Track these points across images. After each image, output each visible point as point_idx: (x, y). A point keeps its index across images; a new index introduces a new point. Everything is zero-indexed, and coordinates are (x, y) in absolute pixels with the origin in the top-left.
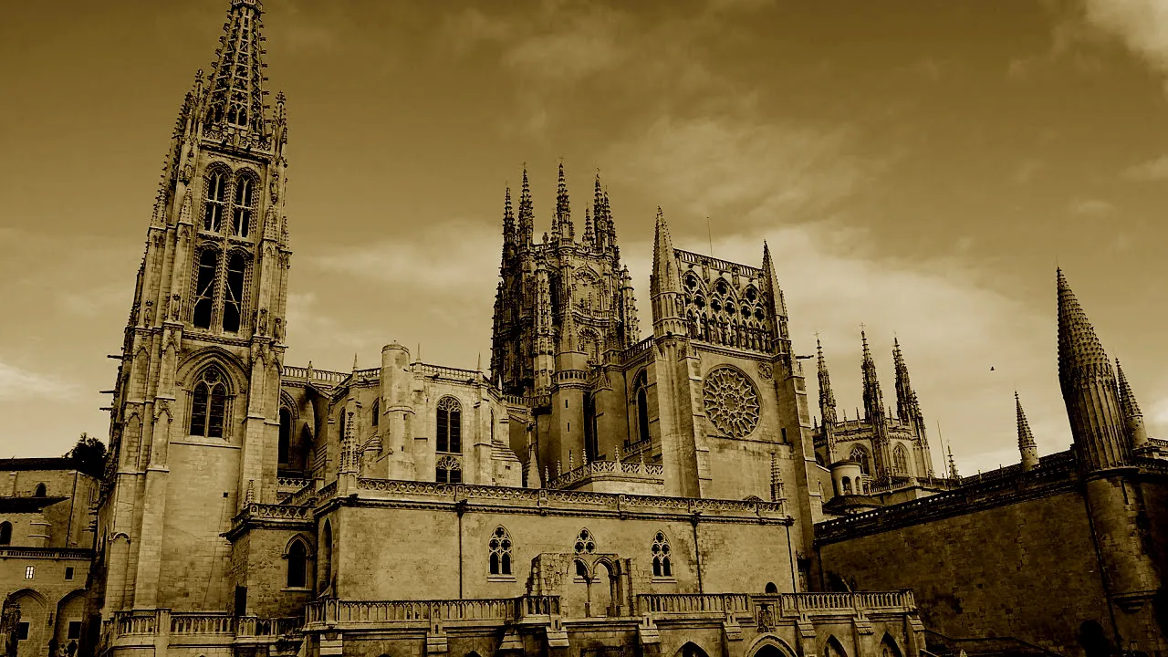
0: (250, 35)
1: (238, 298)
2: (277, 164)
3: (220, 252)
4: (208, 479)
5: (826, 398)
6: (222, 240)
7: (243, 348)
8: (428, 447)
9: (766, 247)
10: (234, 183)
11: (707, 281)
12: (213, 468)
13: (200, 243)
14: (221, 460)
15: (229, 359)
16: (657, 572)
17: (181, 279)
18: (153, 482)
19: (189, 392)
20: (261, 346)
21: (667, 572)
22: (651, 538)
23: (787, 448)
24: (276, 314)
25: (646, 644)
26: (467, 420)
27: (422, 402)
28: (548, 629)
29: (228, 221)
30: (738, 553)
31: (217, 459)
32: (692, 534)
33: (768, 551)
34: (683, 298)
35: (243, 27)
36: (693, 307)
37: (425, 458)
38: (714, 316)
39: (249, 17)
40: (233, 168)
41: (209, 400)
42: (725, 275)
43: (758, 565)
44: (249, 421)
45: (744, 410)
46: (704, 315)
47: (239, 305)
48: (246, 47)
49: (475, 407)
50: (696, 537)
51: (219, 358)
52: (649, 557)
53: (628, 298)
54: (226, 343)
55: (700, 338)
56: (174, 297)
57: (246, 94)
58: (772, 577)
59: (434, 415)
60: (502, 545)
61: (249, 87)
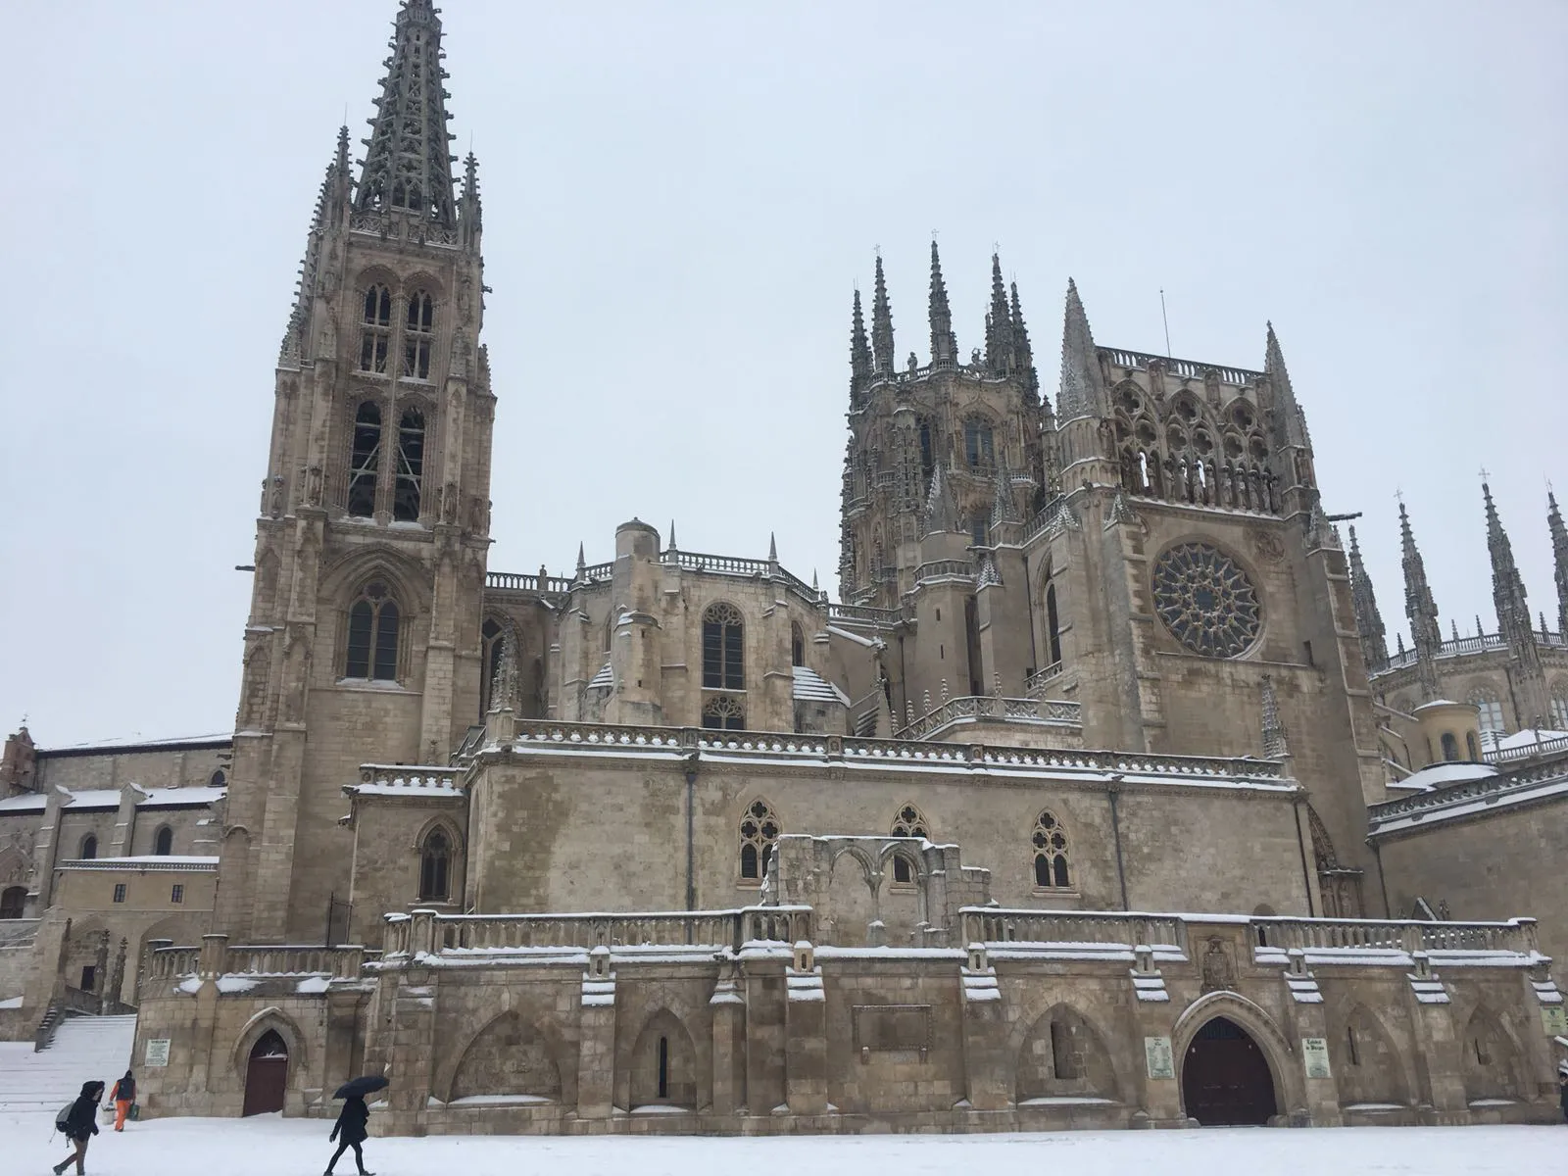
0: (423, 71)
1: (417, 470)
2: (469, 263)
3: (386, 401)
4: (372, 743)
5: (1420, 603)
6: (387, 383)
7: (423, 545)
8: (689, 681)
9: (1271, 335)
10: (403, 298)
11: (1160, 398)
12: (380, 727)
13: (355, 390)
14: (392, 714)
15: (400, 560)
16: (1043, 879)
17: (323, 443)
18: (281, 747)
19: (343, 612)
20: (448, 539)
21: (1062, 880)
22: (1030, 820)
23: (1315, 674)
24: (473, 492)
25: (972, 1002)
26: (752, 638)
27: (676, 611)
28: (789, 970)
29: (396, 356)
30: (1196, 850)
31: (387, 712)
32: (1109, 815)
33: (1257, 848)
34: (1113, 427)
35: (412, 59)
36: (1133, 441)
37: (682, 699)
38: (1172, 456)
39: (422, 43)
40: (400, 273)
41: (375, 624)
42: (1192, 386)
43: (1237, 872)
44: (431, 653)
45: (1231, 612)
46: (1154, 454)
47: (419, 482)
48: (419, 90)
49: (764, 618)
50: (1116, 821)
51: (388, 561)
52: (1028, 853)
53: (1050, 448)
54: (397, 538)
55: (1148, 492)
56: (313, 470)
57: (420, 162)
58: (1266, 893)
59: (697, 632)
60: (764, 831)
61: (424, 149)
